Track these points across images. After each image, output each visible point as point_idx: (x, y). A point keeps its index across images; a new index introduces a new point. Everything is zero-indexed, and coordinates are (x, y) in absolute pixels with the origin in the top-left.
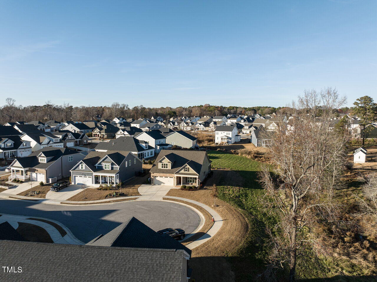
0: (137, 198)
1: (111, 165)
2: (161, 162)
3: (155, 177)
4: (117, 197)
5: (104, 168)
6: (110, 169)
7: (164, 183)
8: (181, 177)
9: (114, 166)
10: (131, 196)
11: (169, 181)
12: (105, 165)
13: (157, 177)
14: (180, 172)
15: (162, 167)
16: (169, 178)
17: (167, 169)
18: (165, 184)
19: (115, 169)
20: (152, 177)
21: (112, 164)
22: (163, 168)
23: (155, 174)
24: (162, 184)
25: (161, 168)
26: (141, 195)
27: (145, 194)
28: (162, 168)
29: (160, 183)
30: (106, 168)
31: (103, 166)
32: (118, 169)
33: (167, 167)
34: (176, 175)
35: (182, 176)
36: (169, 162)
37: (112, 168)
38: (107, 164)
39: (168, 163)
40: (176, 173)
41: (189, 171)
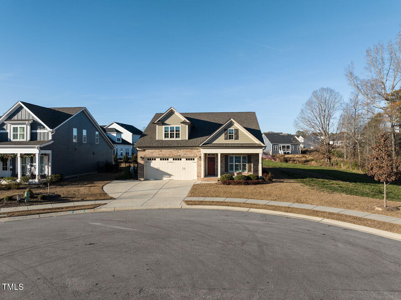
0: (100, 205)
1: (29, 127)
2: (164, 124)
3: (148, 159)
4: (31, 203)
5: (11, 137)
6: (29, 139)
7: (170, 175)
8: (217, 154)
9: (38, 131)
10: (83, 200)
11: (184, 169)
12: (14, 128)
13: (153, 161)
14: (215, 142)
15: (166, 136)
16: (184, 160)
17: (177, 139)
18: (172, 178)
19: (42, 137)
20: (140, 161)
21: (34, 126)
22: (169, 139)
23: (148, 153)
24: (165, 179)
25: (164, 139)
26: (112, 198)
27: (125, 195)
28: (167, 139)
29: (159, 175)
30: (15, 136)
31: (8, 131)
32: (50, 138)
33: (178, 135)
34: (204, 151)
35: (219, 151)
36: (183, 123)
37: (34, 137)
38: (18, 126)
39: (180, 126)
40: (205, 146)
41: (237, 138)
